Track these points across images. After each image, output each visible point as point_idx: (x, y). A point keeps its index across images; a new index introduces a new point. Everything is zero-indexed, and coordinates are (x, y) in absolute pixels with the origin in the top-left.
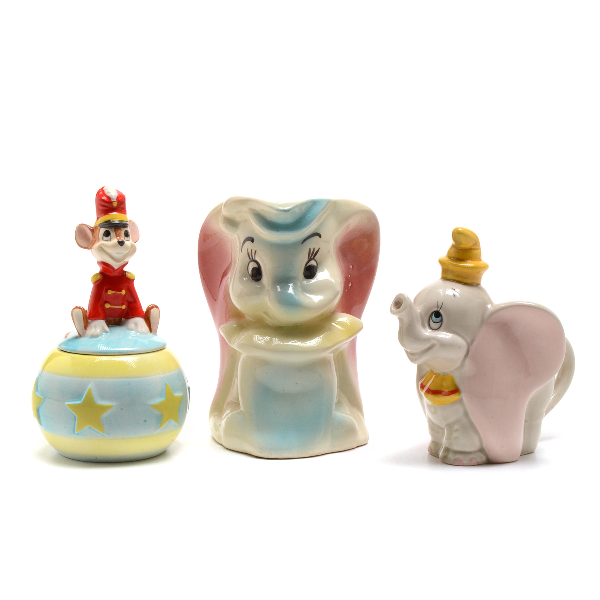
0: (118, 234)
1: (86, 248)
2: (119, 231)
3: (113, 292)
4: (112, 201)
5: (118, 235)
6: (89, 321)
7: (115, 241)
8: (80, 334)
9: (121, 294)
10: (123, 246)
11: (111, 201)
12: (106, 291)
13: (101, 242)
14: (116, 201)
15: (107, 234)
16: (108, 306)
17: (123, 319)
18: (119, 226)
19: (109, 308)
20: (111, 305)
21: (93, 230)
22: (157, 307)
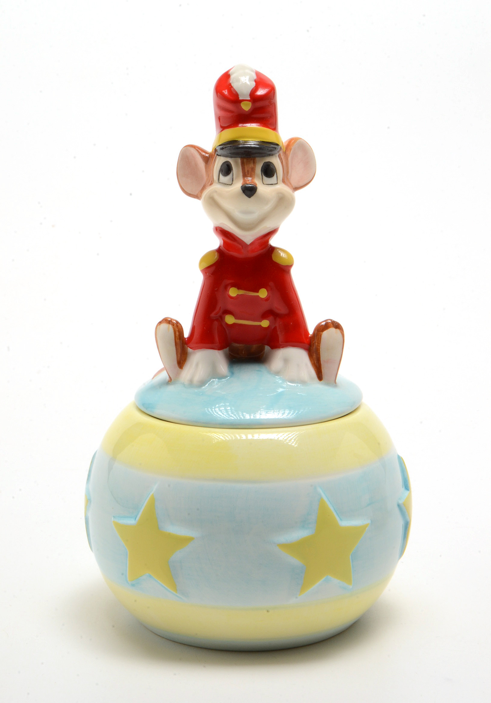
0: (248, 171)
1: (194, 195)
2: (252, 165)
3: (241, 292)
4: (241, 98)
5: (247, 174)
6: (189, 350)
7: (238, 185)
8: (171, 377)
9: (258, 296)
10: (252, 198)
11: (239, 98)
12: (226, 288)
13: (216, 186)
14: (249, 99)
15: (227, 170)
16: (230, 320)
17: (267, 348)
18: (253, 154)
19: (234, 325)
20: (236, 318)
21: (208, 159)
22: (337, 326)
